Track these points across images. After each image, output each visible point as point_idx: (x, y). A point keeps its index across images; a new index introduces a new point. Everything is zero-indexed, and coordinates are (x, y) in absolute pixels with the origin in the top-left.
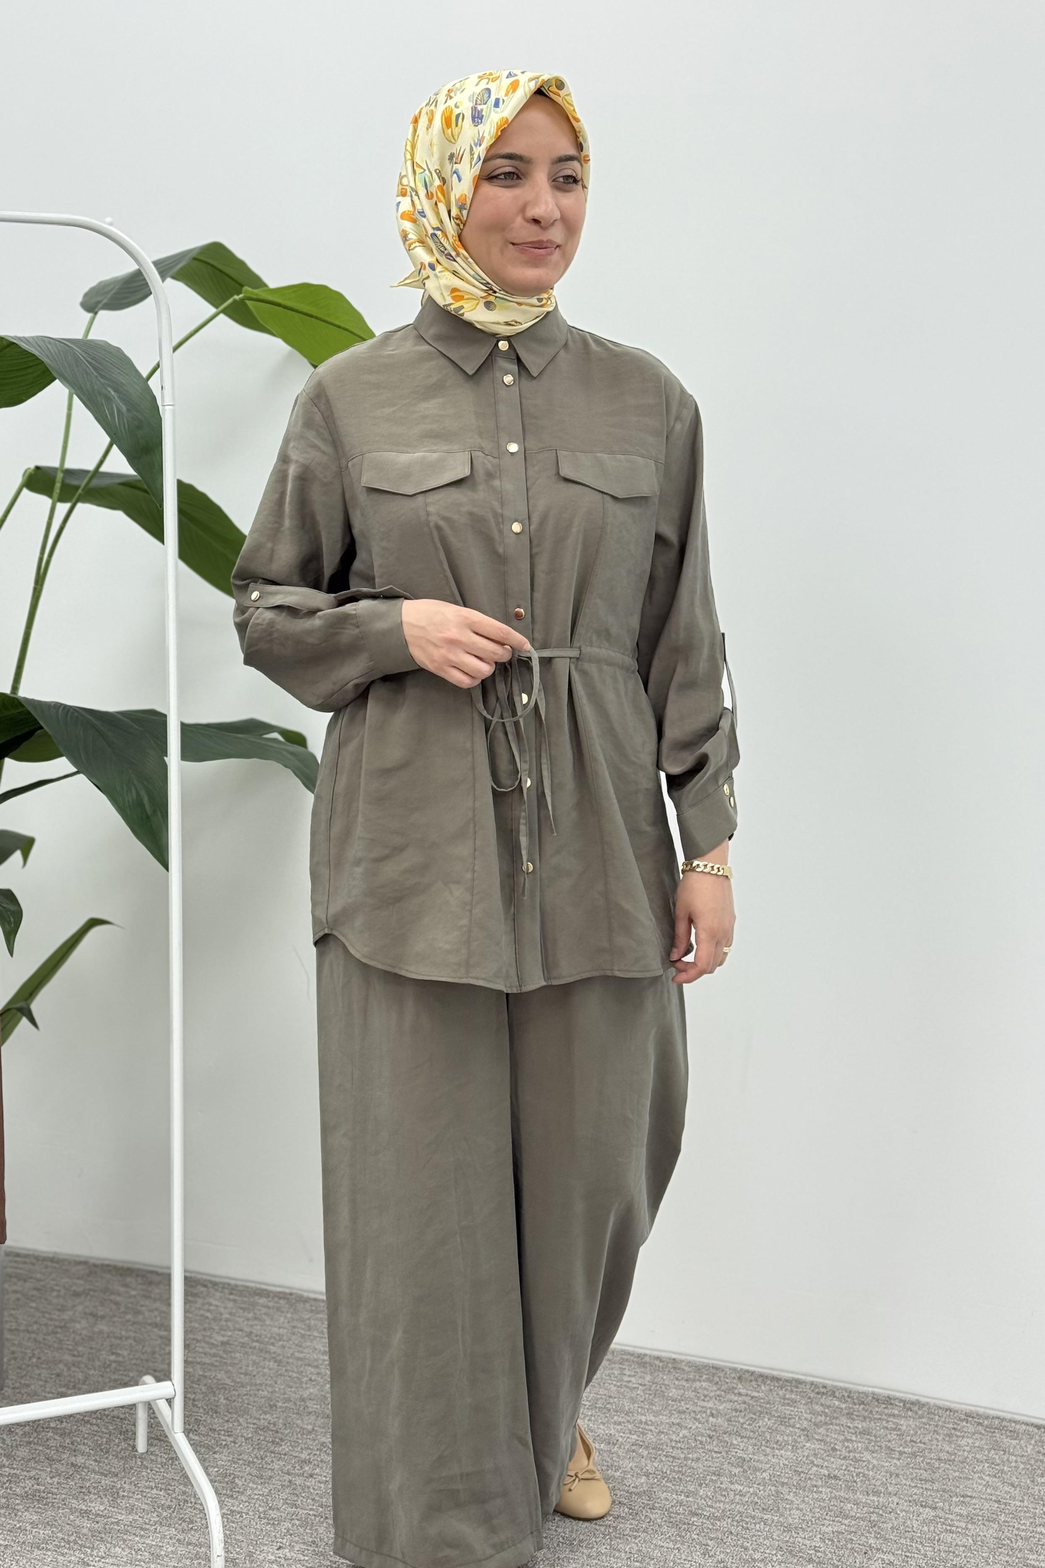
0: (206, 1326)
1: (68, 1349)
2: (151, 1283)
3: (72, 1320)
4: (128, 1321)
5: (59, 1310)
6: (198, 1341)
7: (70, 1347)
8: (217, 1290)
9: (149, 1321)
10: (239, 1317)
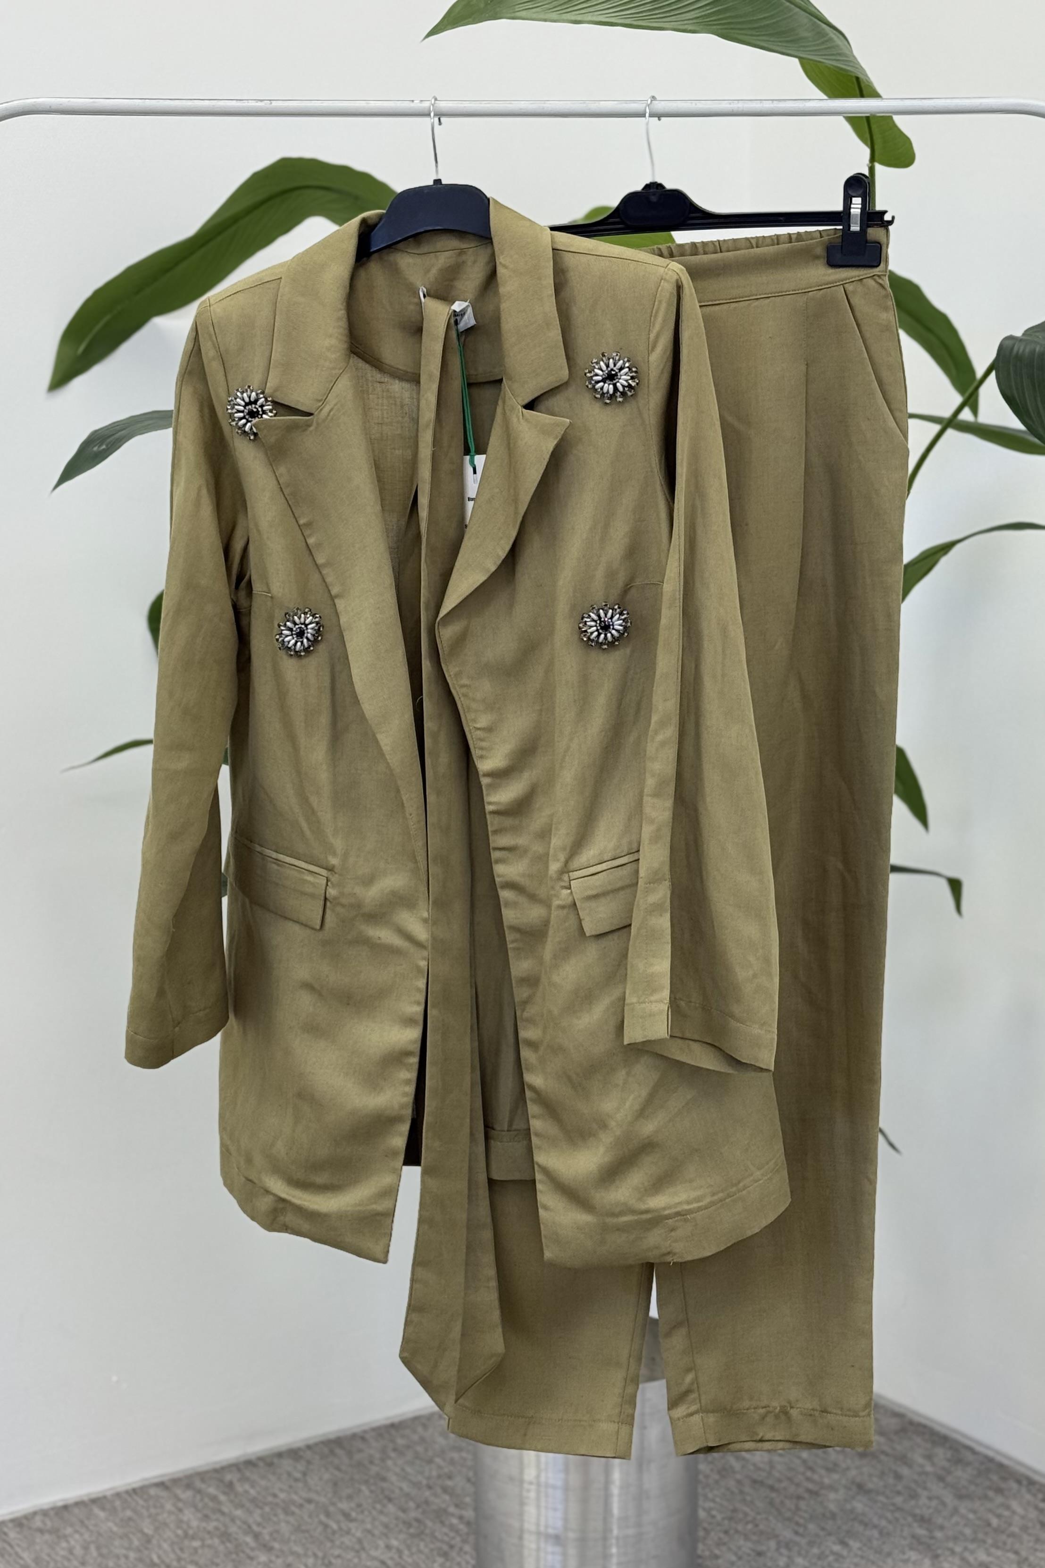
0: (980, 1536)
1: (797, 1524)
2: (958, 1461)
3: (832, 1488)
4: (894, 1504)
5: (828, 1470)
6: (953, 1552)
7: (801, 1521)
8: (1029, 1491)
9: (918, 1511)
10: (1030, 1535)
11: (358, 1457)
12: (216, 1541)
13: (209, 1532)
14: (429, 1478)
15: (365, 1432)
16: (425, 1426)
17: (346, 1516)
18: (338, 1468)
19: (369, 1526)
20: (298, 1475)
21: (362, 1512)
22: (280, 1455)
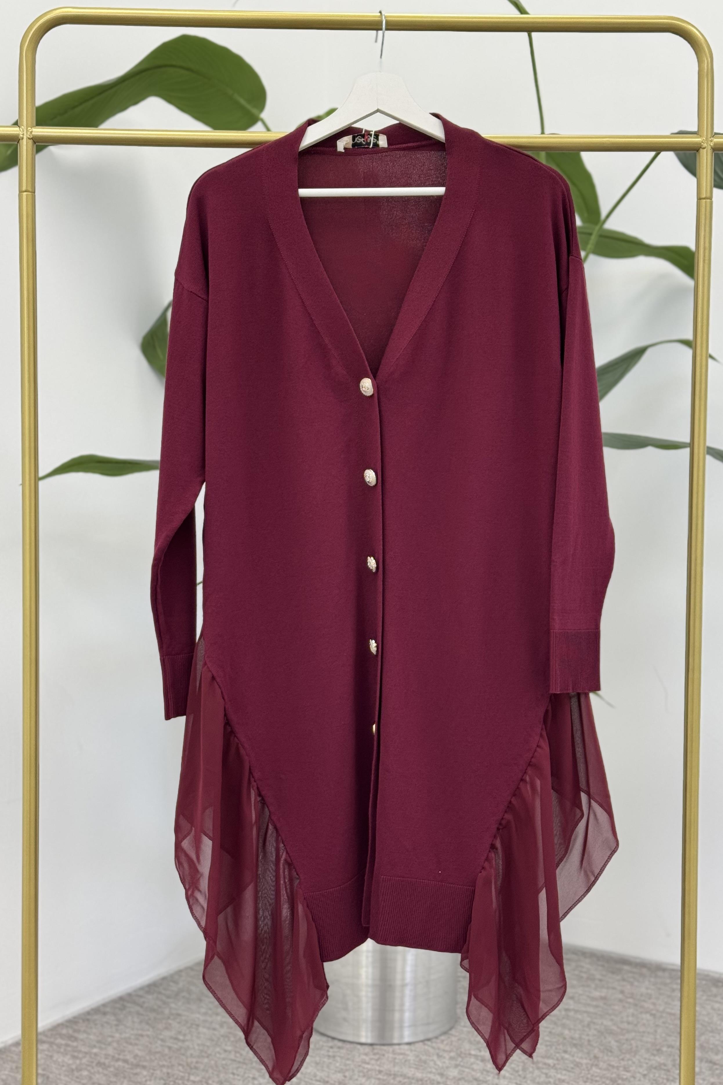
11: (146, 1005)
12: (101, 1070)
13: (88, 1065)
14: (210, 1009)
15: (135, 991)
16: (176, 982)
17: (176, 1039)
18: (138, 1014)
19: (199, 1042)
20: (115, 1023)
21: (185, 1035)
22: (88, 1013)
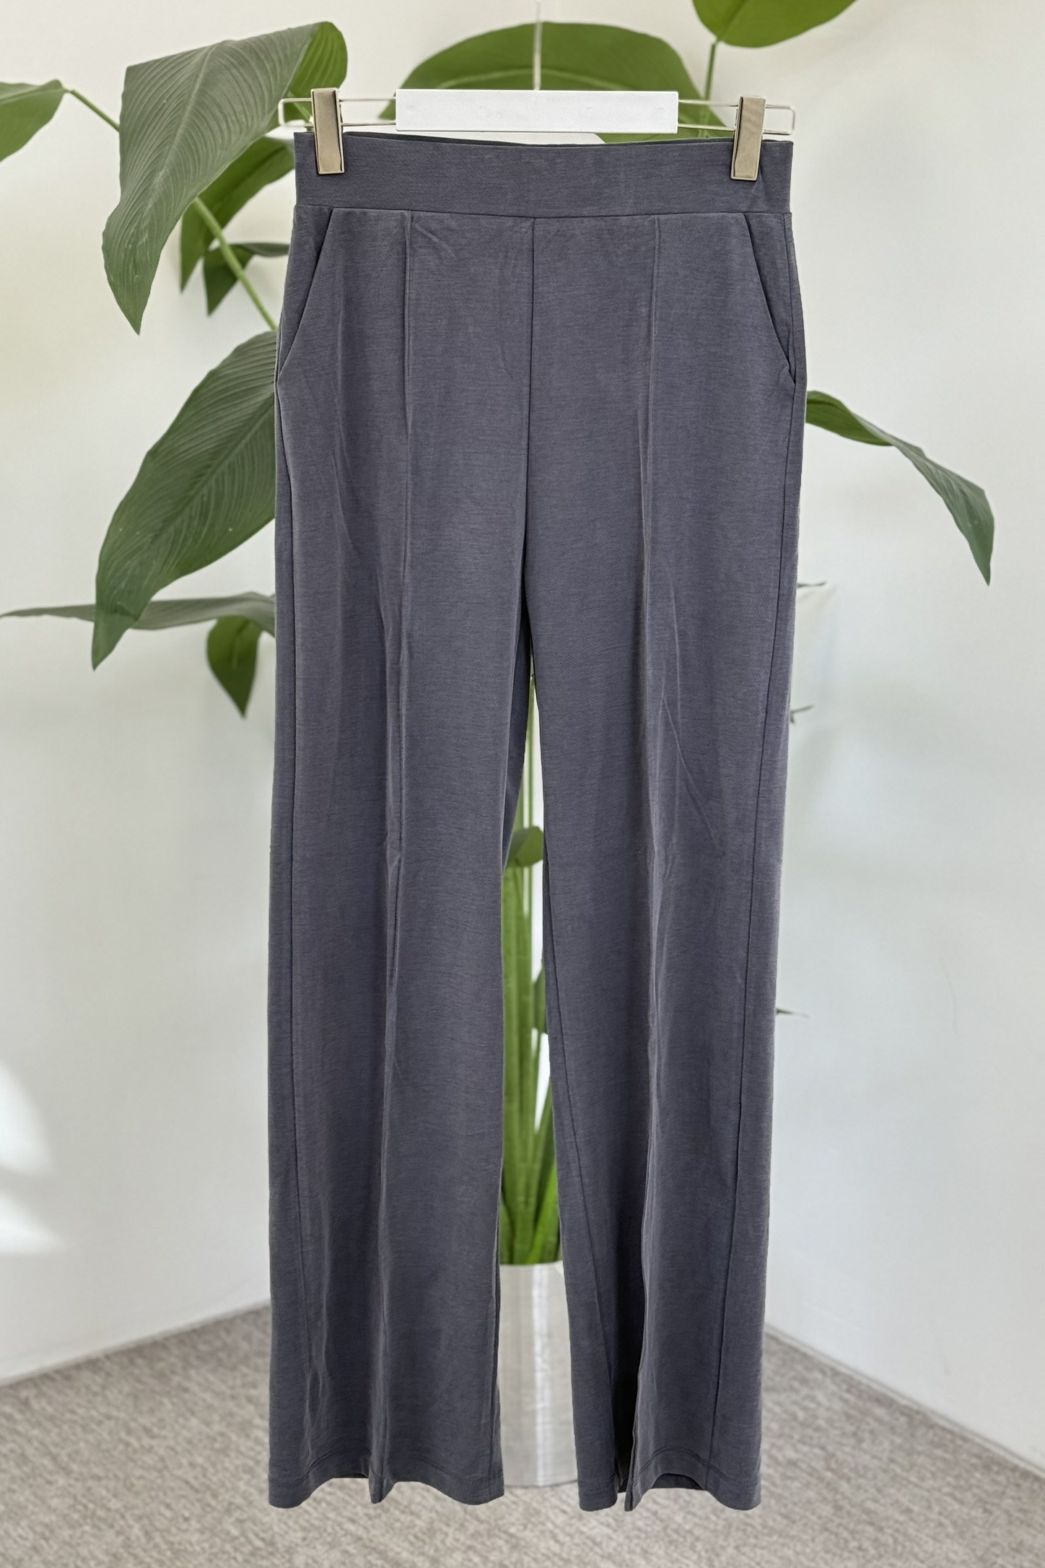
16: (228, 1332)
17: (147, 1431)
18: (138, 1380)
19: (172, 1443)
22: (78, 1366)
